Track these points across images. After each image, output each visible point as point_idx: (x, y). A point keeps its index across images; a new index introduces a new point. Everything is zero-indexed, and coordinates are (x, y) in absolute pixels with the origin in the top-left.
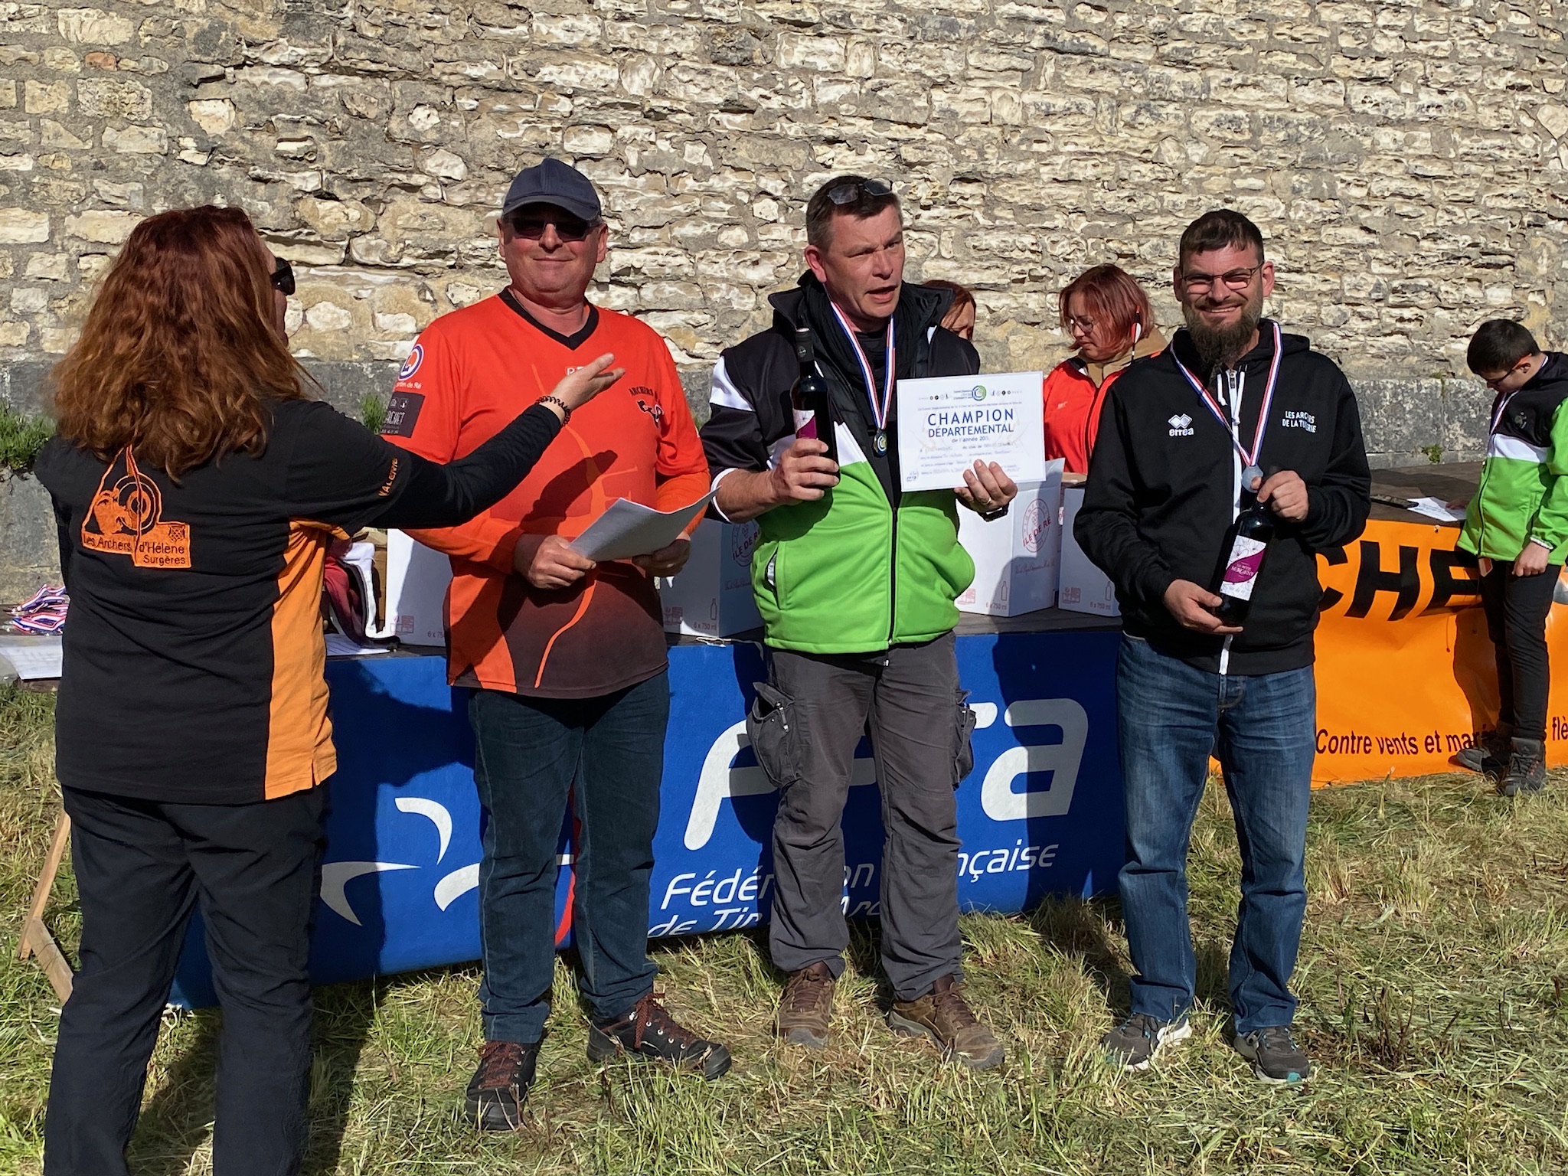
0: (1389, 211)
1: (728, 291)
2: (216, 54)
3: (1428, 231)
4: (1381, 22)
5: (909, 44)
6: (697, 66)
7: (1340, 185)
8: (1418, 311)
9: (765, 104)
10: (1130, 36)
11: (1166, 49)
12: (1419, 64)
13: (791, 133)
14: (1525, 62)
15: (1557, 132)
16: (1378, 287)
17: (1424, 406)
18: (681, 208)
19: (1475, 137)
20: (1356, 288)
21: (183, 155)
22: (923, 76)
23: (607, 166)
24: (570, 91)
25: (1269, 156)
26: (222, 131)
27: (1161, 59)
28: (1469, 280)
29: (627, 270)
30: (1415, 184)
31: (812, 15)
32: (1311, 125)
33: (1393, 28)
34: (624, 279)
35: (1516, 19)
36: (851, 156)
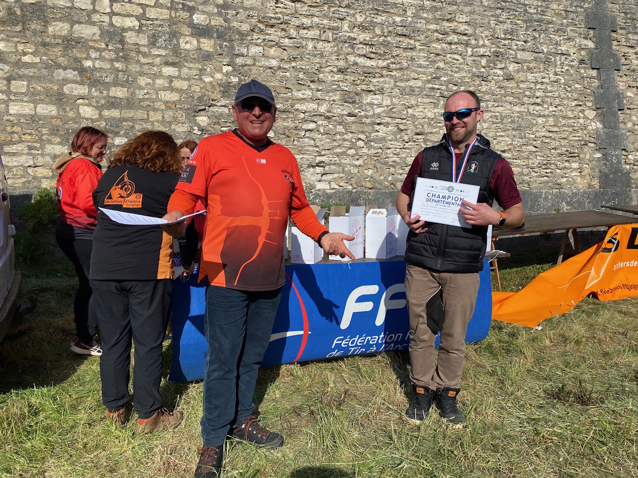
0: (542, 141)
1: (350, 167)
2: (203, 103)
3: (553, 147)
4: (537, 87)
5: (401, 96)
6: (340, 103)
7: (527, 134)
8: (551, 170)
9: (359, 114)
12: (549, 99)
13: (367, 122)
14: (580, 98)
15: (590, 118)
16: (539, 163)
17: (554, 197)
18: (336, 144)
19: (566, 120)
20: (533, 164)
21: (194, 132)
22: (405, 105)
23: (315, 132)
24: (304, 111)
25: (506, 126)
26: (205, 125)
28: (566, 161)
29: (321, 162)
30: (549, 134)
31: (372, 88)
32: (518, 117)
33: (541, 89)
34: (320, 165)
35: (577, 86)
36: (385, 128)
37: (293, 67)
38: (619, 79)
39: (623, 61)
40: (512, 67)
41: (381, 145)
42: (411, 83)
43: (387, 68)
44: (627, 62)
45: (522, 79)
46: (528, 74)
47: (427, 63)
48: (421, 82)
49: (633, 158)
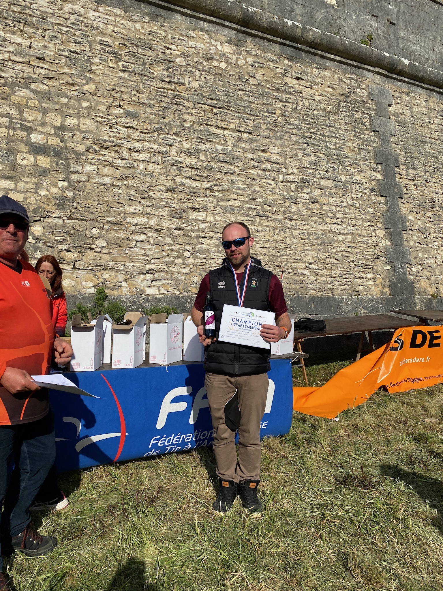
0: (342, 255)
1: (178, 275)
2: (38, 214)
3: (352, 260)
4: (338, 210)
5: (222, 214)
6: (168, 218)
7: (330, 249)
8: (350, 279)
9: (186, 228)
10: (277, 213)
11: (286, 216)
12: (347, 220)
13: (193, 235)
14: (372, 220)
15: (381, 236)
16: (340, 274)
17: (353, 303)
18: (165, 254)
19: (361, 237)
20: (335, 274)
23: (145, 243)
24: (135, 224)
25: (312, 242)
26: (40, 235)
27: (285, 218)
28: (362, 272)
29: (150, 270)
30: (348, 249)
31: (197, 206)
32: (322, 234)
33: (341, 211)
34: (150, 272)
35: (369, 209)
36: (209, 241)
37: (125, 185)
38: (402, 205)
39: (405, 190)
40: (316, 192)
41: (205, 256)
42: (232, 203)
43: (211, 189)
44: (408, 192)
45: (325, 202)
46: (330, 199)
47: (245, 186)
48: (239, 202)
49: (415, 270)
